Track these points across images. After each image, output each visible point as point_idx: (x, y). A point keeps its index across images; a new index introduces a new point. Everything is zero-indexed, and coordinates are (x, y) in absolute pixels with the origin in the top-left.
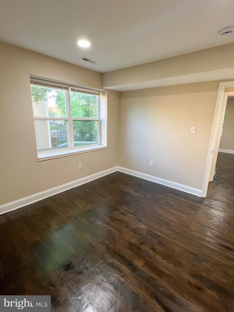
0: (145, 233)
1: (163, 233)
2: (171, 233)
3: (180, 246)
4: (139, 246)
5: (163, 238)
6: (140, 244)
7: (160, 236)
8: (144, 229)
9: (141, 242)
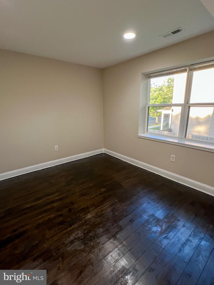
0: (80, 215)
1: (73, 230)
2: (69, 239)
3: (51, 237)
4: (69, 208)
5: (67, 228)
6: (71, 208)
7: (71, 226)
8: (86, 216)
9: (72, 210)
